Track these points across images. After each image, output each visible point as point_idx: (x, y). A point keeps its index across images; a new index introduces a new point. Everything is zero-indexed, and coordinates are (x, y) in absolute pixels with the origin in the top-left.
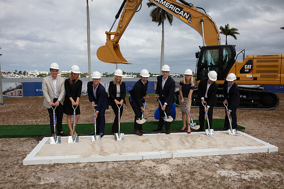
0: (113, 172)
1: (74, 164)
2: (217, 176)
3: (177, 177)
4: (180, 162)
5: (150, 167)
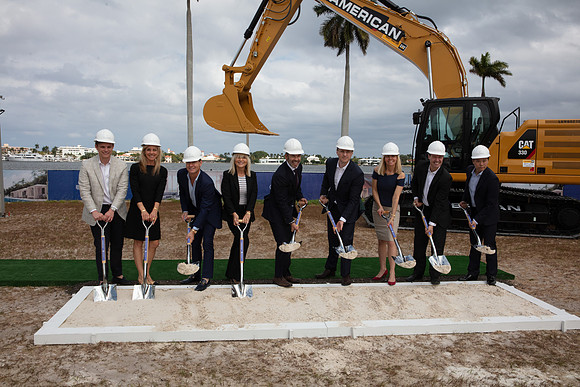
0: (223, 364)
1: (141, 344)
2: (446, 379)
3: (358, 378)
4: (367, 346)
5: (303, 356)
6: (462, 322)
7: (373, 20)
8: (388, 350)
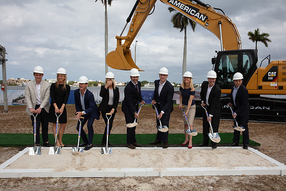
1: (45, 179)
5: (130, 187)
6: (223, 170)
7: (191, 11)
8: (178, 185)
